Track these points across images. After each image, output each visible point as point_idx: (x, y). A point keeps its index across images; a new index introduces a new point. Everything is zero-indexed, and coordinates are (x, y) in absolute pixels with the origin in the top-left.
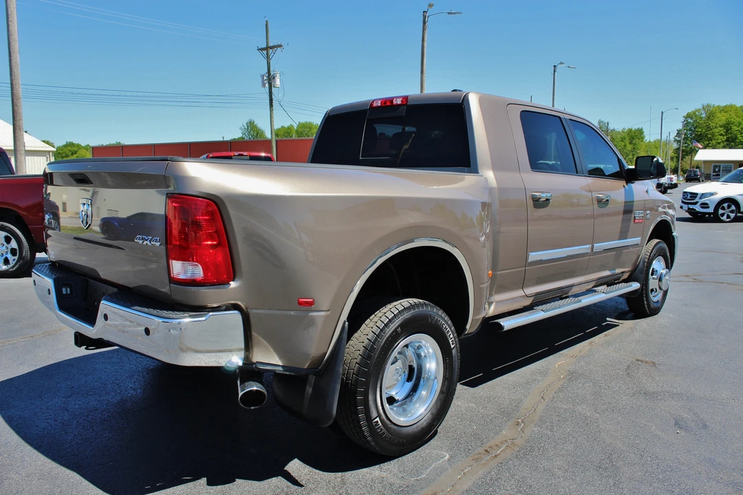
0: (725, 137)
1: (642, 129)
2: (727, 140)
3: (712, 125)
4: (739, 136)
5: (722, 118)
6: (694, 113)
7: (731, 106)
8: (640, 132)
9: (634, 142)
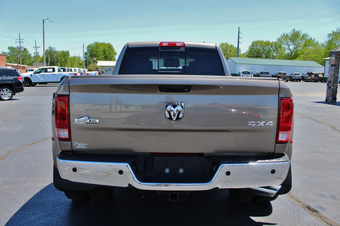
0: (104, 56)
1: (68, 51)
2: (104, 57)
3: (98, 51)
4: (108, 56)
5: (102, 48)
6: (91, 45)
7: (104, 43)
8: (68, 52)
9: (65, 57)
